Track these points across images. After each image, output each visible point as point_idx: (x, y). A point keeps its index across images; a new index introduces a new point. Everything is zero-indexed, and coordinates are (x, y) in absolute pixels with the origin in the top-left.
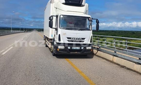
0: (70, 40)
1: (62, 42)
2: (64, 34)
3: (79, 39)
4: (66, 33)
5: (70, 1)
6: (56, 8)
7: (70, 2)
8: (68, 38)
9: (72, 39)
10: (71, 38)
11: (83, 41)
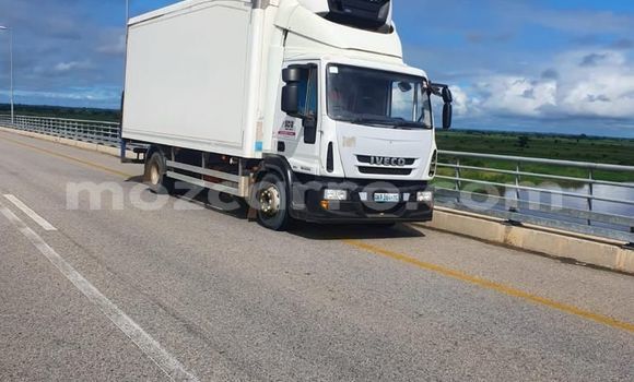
0: (368, 165)
1: (337, 172)
2: (350, 142)
3: (396, 162)
4: (353, 139)
5: (349, 7)
6: (286, 32)
7: (348, 11)
8: (361, 158)
9: (375, 162)
10: (370, 157)
11: (408, 171)
